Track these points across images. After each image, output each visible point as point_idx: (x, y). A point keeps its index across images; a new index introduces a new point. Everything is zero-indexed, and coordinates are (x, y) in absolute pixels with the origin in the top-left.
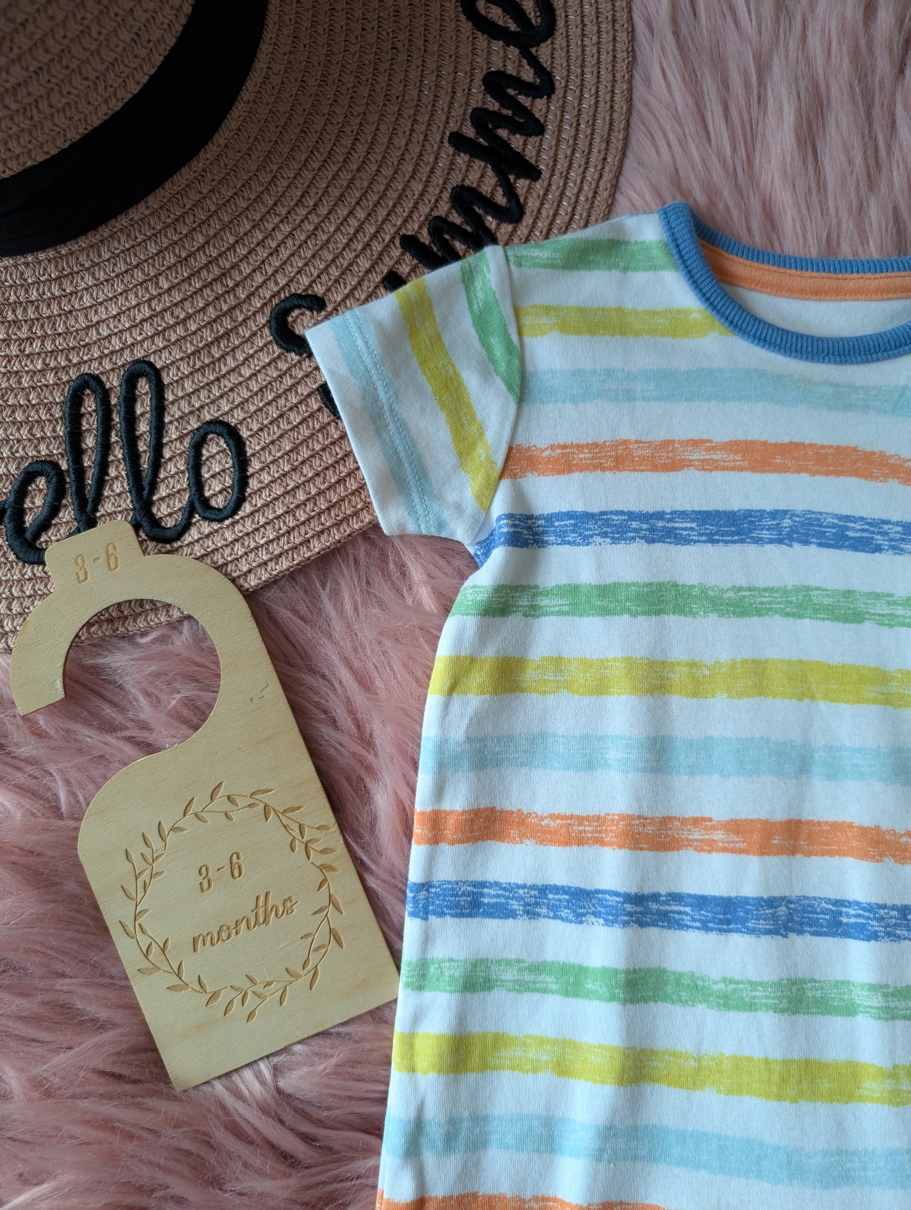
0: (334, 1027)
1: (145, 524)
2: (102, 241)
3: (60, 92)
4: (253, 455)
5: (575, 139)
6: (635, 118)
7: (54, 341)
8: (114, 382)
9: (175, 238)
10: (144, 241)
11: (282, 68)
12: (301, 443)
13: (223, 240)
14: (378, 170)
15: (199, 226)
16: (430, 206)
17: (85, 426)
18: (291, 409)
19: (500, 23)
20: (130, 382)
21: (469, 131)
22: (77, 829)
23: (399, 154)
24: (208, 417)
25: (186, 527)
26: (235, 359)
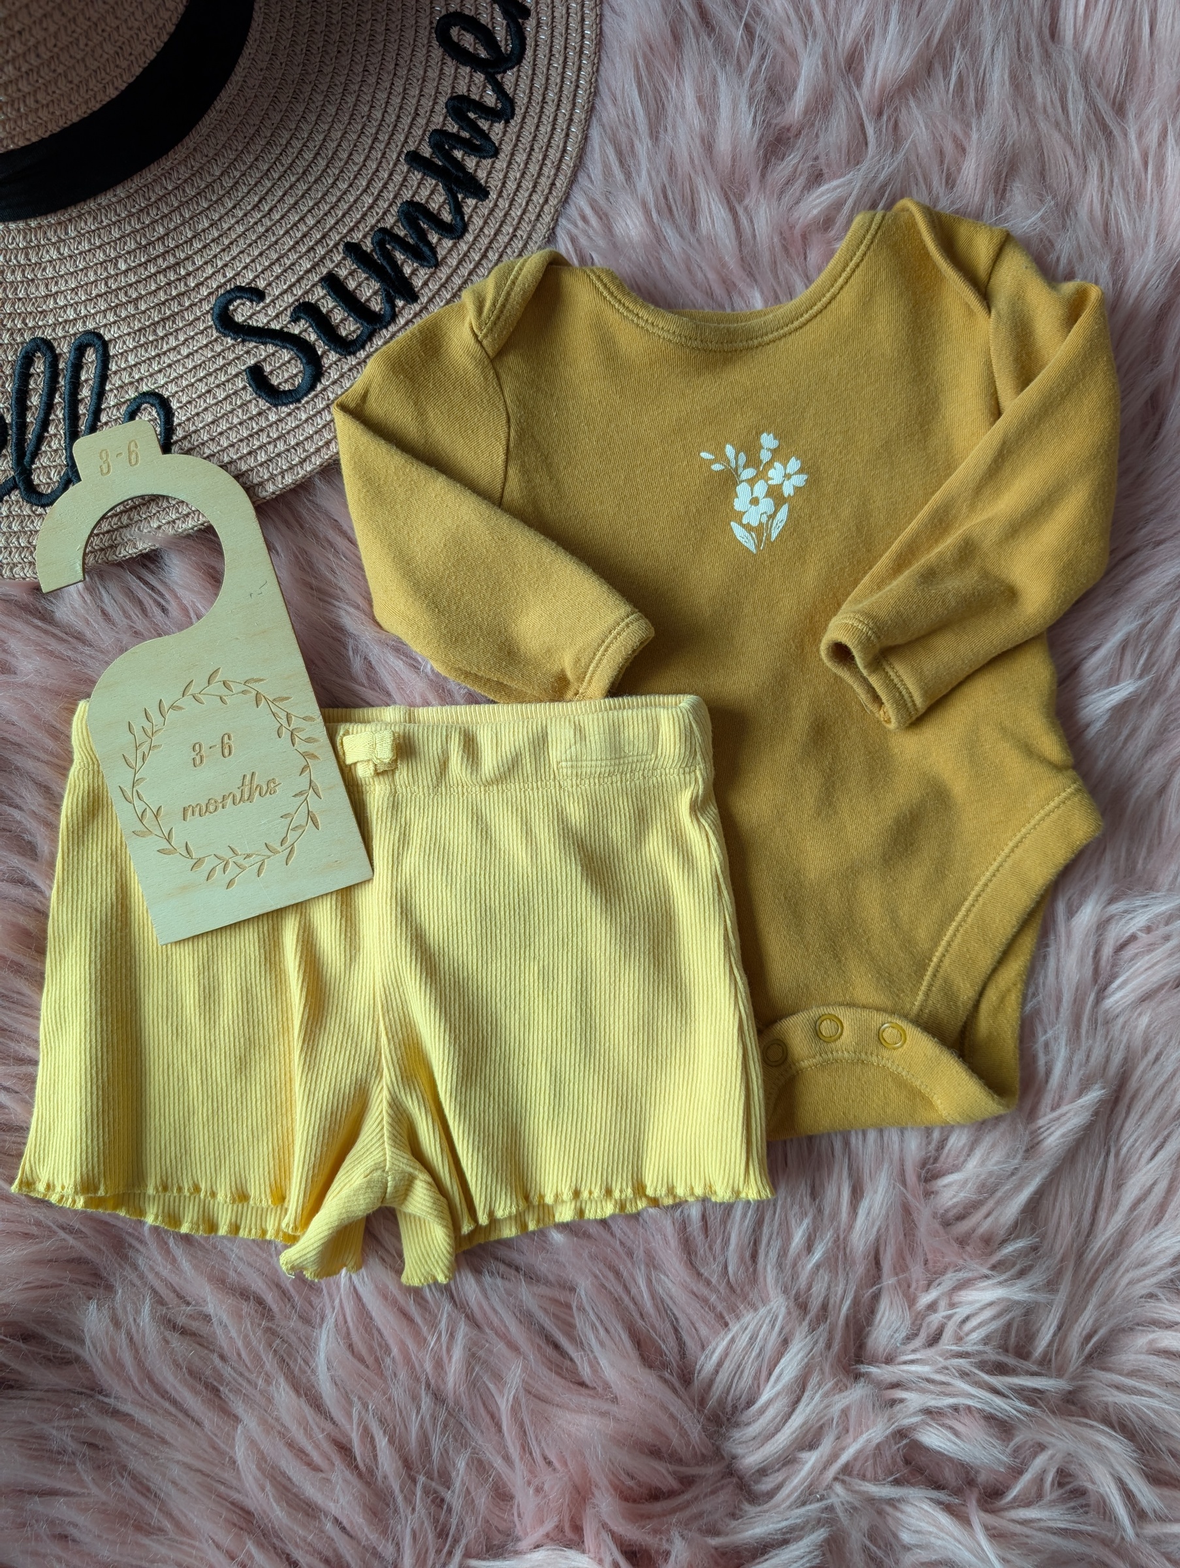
2: (70, 220)
3: (46, 91)
4: (179, 425)
7: (13, 304)
8: (64, 349)
9: (138, 227)
10: (109, 225)
11: (257, 83)
12: (221, 417)
13: (181, 233)
14: (334, 183)
15: (162, 218)
16: (377, 218)
17: (32, 385)
18: (218, 386)
19: (471, 49)
20: (80, 350)
21: (426, 151)
23: (356, 169)
24: (145, 389)
26: (177, 339)
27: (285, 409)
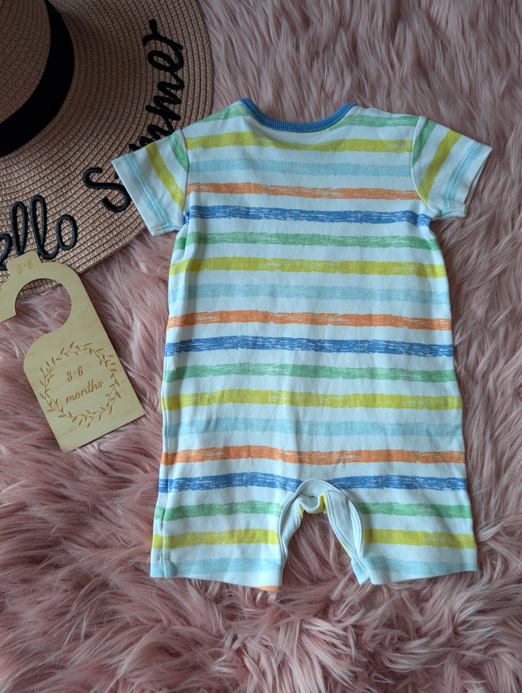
0: (120, 428)
1: (42, 253)
2: (20, 154)
4: (79, 226)
5: (193, 104)
6: (215, 95)
7: (5, 190)
8: (28, 204)
9: (46, 151)
10: (35, 152)
11: (82, 87)
12: (96, 220)
13: (64, 150)
14: (119, 121)
15: (55, 146)
16: (139, 133)
17: (18, 220)
18: (92, 208)
19: (163, 64)
20: (34, 203)
21: (153, 105)
22: (23, 362)
23: (127, 115)
24: (63, 214)
25: (57, 253)
26: (71, 192)
27: (120, 213)
